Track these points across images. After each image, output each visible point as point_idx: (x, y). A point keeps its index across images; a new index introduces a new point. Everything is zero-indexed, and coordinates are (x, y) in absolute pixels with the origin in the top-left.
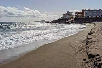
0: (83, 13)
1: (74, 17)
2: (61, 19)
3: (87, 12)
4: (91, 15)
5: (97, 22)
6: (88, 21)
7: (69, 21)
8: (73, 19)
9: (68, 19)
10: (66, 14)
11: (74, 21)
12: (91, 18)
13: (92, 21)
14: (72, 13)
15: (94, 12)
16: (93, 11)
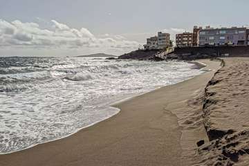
0: (194, 36)
1: (174, 44)
2: (142, 50)
3: (204, 33)
4: (211, 41)
6: (206, 55)
7: (162, 55)
8: (171, 51)
9: (160, 51)
10: (156, 37)
11: (173, 55)
12: (213, 47)
13: (215, 54)
14: (168, 35)
15: (221, 32)
16: (218, 30)
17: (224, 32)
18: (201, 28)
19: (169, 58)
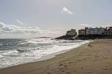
0: (86, 31)
1: (78, 34)
2: (65, 36)
3: (89, 30)
4: (92, 33)
5: (98, 39)
6: (90, 38)
7: (74, 38)
8: (77, 36)
9: (73, 36)
10: (70, 31)
12: (93, 35)
13: (93, 38)
14: (75, 30)
15: (95, 30)
17: (96, 30)
18: (88, 28)
19: (77, 39)
